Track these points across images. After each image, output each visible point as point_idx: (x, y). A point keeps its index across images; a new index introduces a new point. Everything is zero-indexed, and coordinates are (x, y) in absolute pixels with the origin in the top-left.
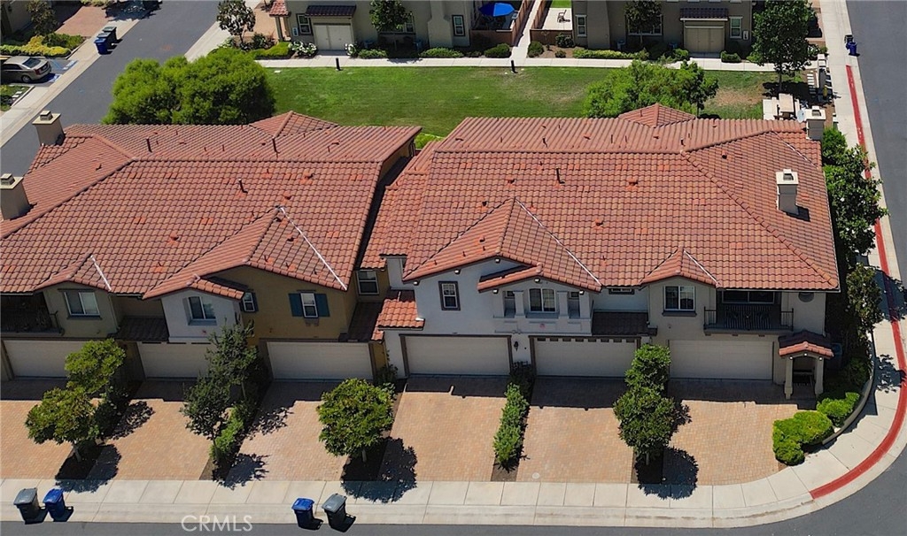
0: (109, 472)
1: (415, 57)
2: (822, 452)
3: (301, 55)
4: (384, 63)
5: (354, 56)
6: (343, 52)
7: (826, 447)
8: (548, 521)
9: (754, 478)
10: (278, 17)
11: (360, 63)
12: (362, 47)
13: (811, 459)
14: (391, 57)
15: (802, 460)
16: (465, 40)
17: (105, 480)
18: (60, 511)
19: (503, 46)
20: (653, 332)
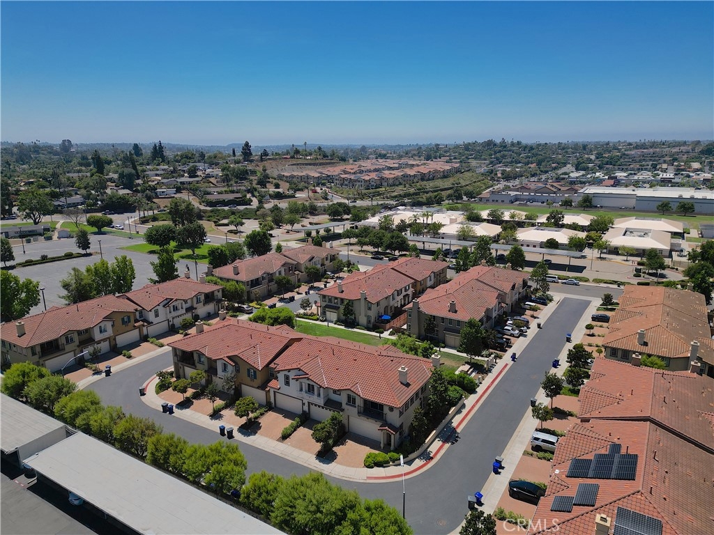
0: (188, 407)
1: (353, 328)
2: (381, 468)
3: (321, 321)
4: (343, 327)
5: (335, 324)
6: (332, 322)
7: (384, 467)
8: (283, 456)
9: (353, 467)
10: (318, 307)
11: (336, 326)
12: (339, 321)
13: (376, 468)
14: (346, 326)
15: (372, 467)
16: (371, 326)
17: (186, 408)
18: (171, 412)
19: (381, 330)
20: (343, 410)
